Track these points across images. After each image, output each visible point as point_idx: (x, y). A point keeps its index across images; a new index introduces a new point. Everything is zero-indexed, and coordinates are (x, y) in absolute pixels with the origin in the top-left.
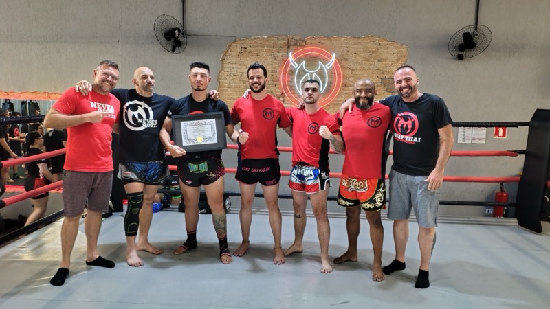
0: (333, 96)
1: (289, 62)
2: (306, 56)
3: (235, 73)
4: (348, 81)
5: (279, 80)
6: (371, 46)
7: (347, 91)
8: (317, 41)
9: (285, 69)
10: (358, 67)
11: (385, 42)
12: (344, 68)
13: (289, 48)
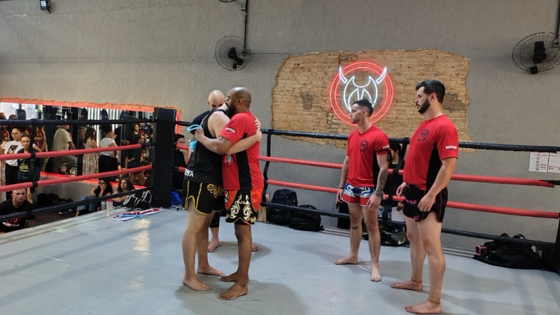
0: (382, 113)
1: (338, 77)
2: (356, 71)
3: (288, 88)
4: (400, 97)
5: (328, 96)
6: (427, 59)
7: (398, 108)
8: (369, 55)
9: (335, 84)
10: (412, 82)
11: (443, 54)
12: (396, 83)
13: (340, 63)
